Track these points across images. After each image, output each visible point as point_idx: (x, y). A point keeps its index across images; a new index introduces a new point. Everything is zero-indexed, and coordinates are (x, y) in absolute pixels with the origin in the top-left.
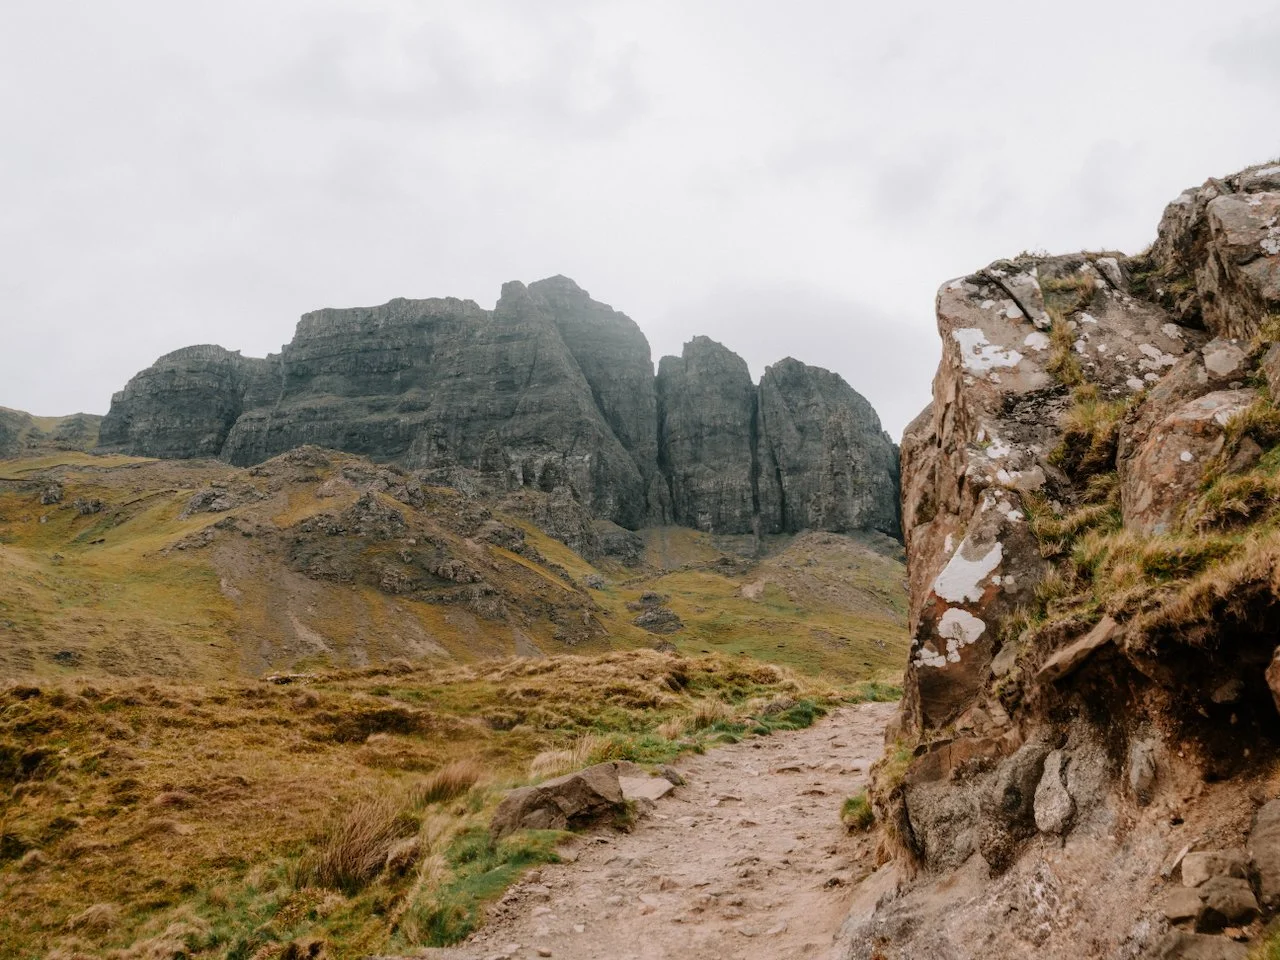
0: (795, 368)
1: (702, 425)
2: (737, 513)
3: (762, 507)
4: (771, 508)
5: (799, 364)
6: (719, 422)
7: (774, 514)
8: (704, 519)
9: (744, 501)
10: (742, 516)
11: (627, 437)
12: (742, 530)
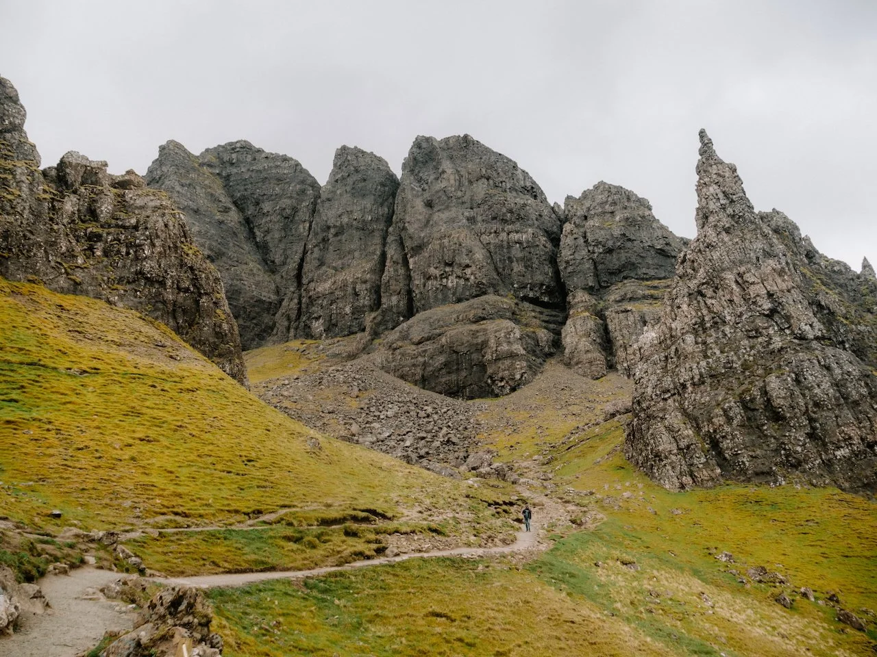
0: (424, 145)
1: (329, 228)
2: (348, 310)
3: (384, 300)
4: (394, 299)
5: (428, 140)
6: (345, 219)
7: (398, 306)
8: (318, 326)
9: (356, 294)
10: (353, 313)
11: (273, 262)
12: (355, 329)
